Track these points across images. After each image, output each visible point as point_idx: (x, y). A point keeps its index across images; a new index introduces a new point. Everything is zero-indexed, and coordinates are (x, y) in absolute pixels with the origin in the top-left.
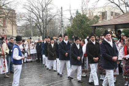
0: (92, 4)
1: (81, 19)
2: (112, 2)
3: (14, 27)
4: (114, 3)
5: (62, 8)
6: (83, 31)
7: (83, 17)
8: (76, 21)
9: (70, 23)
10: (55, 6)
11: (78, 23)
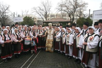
5: (14, 13)
7: (29, 18)
11: (27, 20)
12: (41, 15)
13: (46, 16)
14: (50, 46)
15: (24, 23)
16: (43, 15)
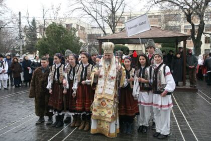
2: (89, 14)
5: (20, 14)
11: (54, 35)
12: (96, 20)
13: (113, 20)
14: (105, 117)
15: (46, 43)
16: (102, 17)
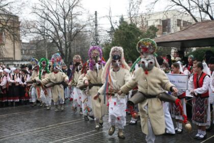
0: (146, 6)
1: (128, 31)
2: (178, 5)
3: (17, 45)
4: (181, 5)
6: (131, 51)
7: (131, 29)
8: (120, 35)
9: (109, 38)
10: (85, 10)
11: (123, 38)
